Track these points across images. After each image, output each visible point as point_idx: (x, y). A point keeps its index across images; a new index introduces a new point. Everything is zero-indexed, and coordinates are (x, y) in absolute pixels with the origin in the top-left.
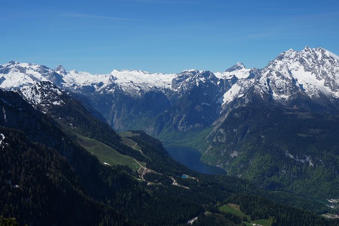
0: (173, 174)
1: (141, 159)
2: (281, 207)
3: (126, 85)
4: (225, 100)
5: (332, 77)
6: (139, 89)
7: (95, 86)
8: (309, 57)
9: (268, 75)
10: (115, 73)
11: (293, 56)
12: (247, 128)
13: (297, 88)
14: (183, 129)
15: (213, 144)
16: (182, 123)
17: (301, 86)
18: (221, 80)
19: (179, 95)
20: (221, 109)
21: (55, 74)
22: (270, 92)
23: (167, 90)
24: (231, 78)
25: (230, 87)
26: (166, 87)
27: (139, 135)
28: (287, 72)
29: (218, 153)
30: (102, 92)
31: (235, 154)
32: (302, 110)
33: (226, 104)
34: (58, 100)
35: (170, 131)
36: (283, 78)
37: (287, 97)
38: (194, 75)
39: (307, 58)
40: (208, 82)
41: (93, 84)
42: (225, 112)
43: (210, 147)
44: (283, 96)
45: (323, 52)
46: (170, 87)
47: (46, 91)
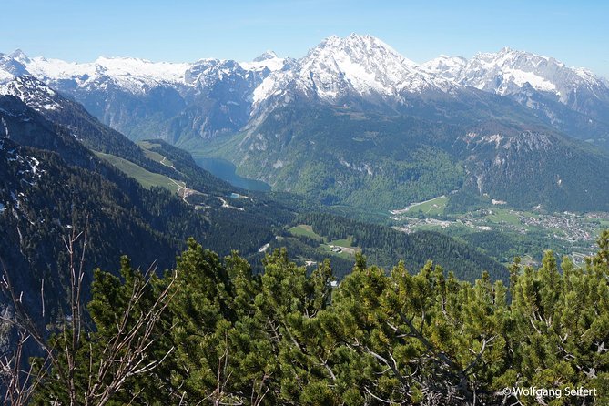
0: (221, 194)
1: (177, 178)
2: (358, 224)
3: (122, 78)
4: (255, 99)
5: (383, 71)
6: (142, 84)
7: (77, 80)
8: (356, 45)
9: (310, 68)
10: (102, 61)
11: (337, 44)
12: (291, 133)
13: (345, 84)
14: (206, 135)
15: (251, 152)
16: (205, 127)
17: (349, 80)
18: (250, 72)
19: (196, 92)
20: (252, 109)
21: (14, 62)
22: (315, 88)
23: (179, 85)
24: (261, 70)
25: (262, 82)
26: (178, 82)
27: (160, 145)
28: (333, 64)
29: (257, 163)
30: (89, 88)
31: (279, 164)
32: (354, 110)
33: (257, 103)
34: (50, 103)
35: (189, 138)
36: (329, 71)
37: (334, 94)
38: (214, 65)
39: (354, 47)
40: (233, 75)
41: (73, 77)
42: (260, 113)
43: (247, 157)
44: (329, 93)
45: (372, 40)
46: (183, 81)
47: (32, 91)
